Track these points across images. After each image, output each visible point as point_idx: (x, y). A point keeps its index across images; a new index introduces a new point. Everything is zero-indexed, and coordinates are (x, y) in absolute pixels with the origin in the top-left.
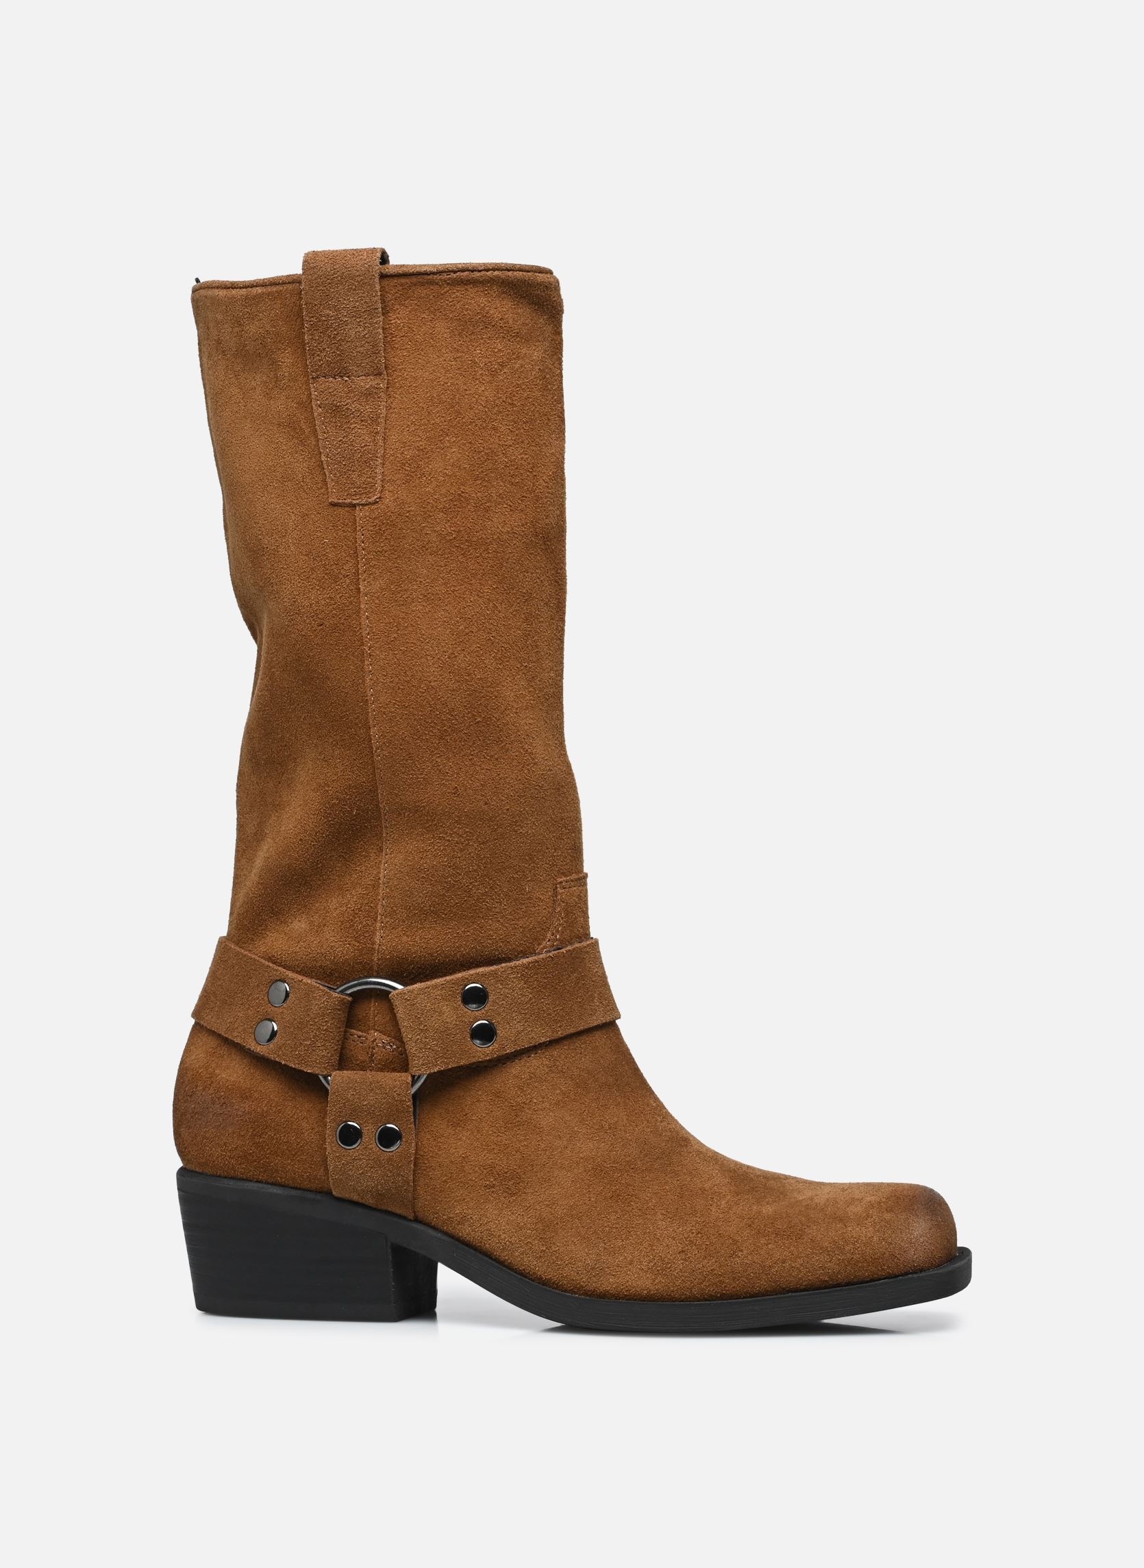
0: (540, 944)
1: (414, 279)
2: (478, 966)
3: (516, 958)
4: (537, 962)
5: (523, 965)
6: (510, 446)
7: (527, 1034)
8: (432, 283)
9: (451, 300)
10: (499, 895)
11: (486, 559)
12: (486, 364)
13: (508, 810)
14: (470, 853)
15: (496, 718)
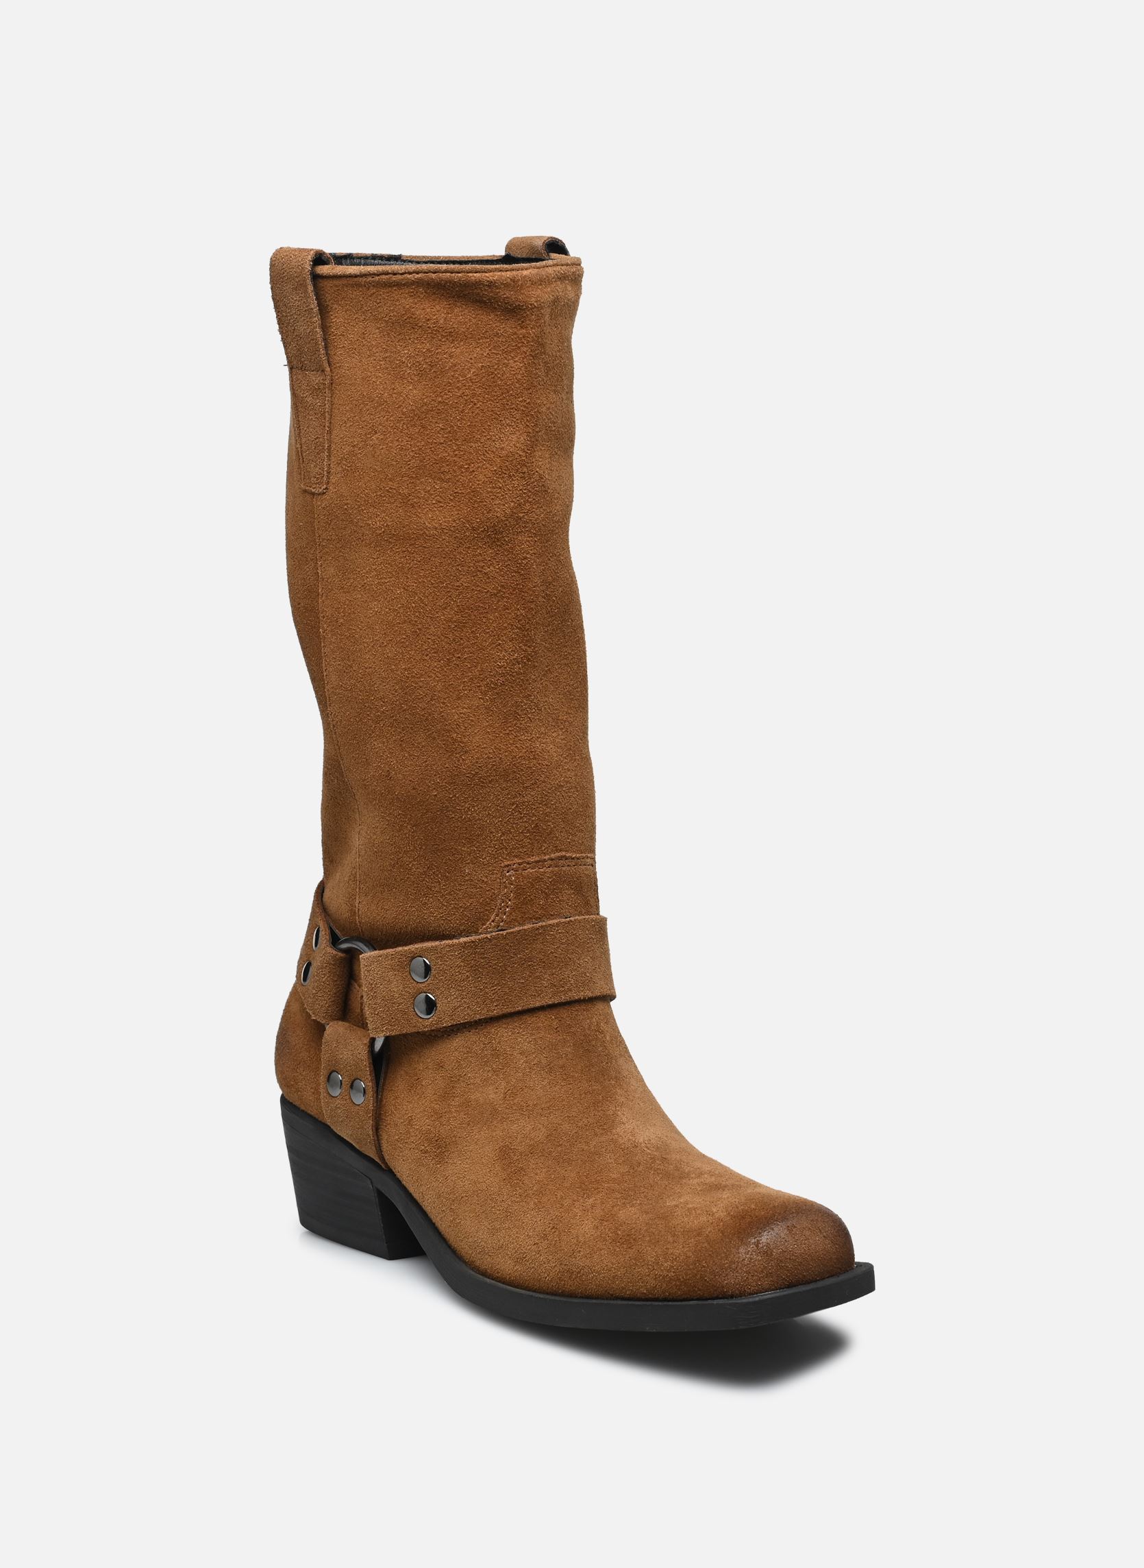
0: (483, 925)
1: (344, 281)
2: (422, 940)
3: (460, 935)
4: (473, 942)
5: (460, 944)
6: (441, 443)
7: (462, 1010)
8: (359, 285)
9: (378, 301)
10: (437, 875)
11: (413, 553)
12: (414, 364)
13: (436, 795)
14: (405, 834)
15: (421, 708)
